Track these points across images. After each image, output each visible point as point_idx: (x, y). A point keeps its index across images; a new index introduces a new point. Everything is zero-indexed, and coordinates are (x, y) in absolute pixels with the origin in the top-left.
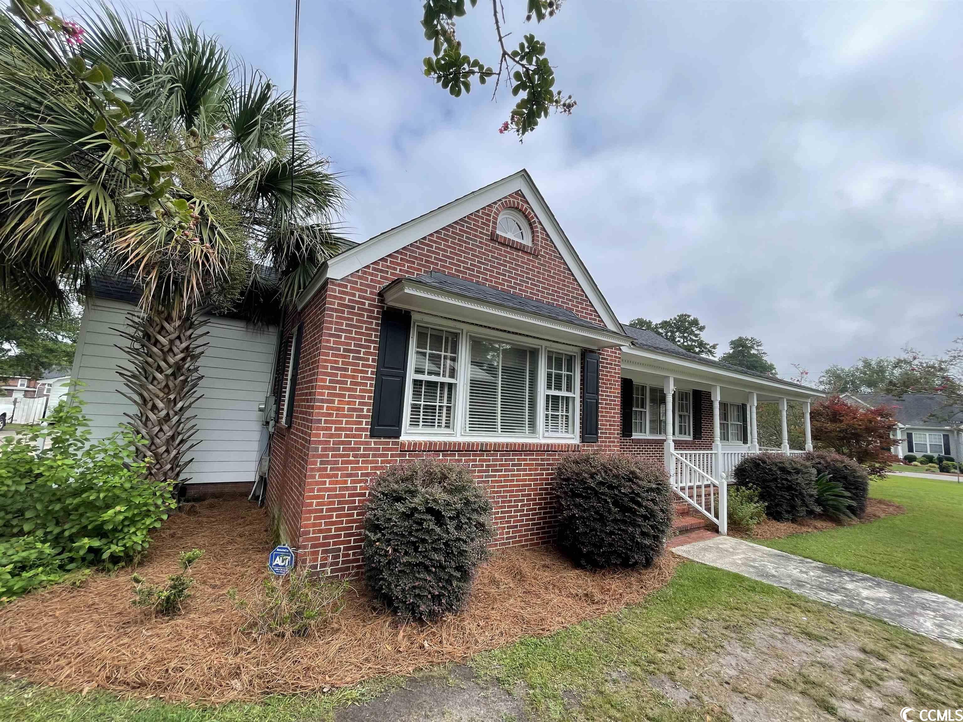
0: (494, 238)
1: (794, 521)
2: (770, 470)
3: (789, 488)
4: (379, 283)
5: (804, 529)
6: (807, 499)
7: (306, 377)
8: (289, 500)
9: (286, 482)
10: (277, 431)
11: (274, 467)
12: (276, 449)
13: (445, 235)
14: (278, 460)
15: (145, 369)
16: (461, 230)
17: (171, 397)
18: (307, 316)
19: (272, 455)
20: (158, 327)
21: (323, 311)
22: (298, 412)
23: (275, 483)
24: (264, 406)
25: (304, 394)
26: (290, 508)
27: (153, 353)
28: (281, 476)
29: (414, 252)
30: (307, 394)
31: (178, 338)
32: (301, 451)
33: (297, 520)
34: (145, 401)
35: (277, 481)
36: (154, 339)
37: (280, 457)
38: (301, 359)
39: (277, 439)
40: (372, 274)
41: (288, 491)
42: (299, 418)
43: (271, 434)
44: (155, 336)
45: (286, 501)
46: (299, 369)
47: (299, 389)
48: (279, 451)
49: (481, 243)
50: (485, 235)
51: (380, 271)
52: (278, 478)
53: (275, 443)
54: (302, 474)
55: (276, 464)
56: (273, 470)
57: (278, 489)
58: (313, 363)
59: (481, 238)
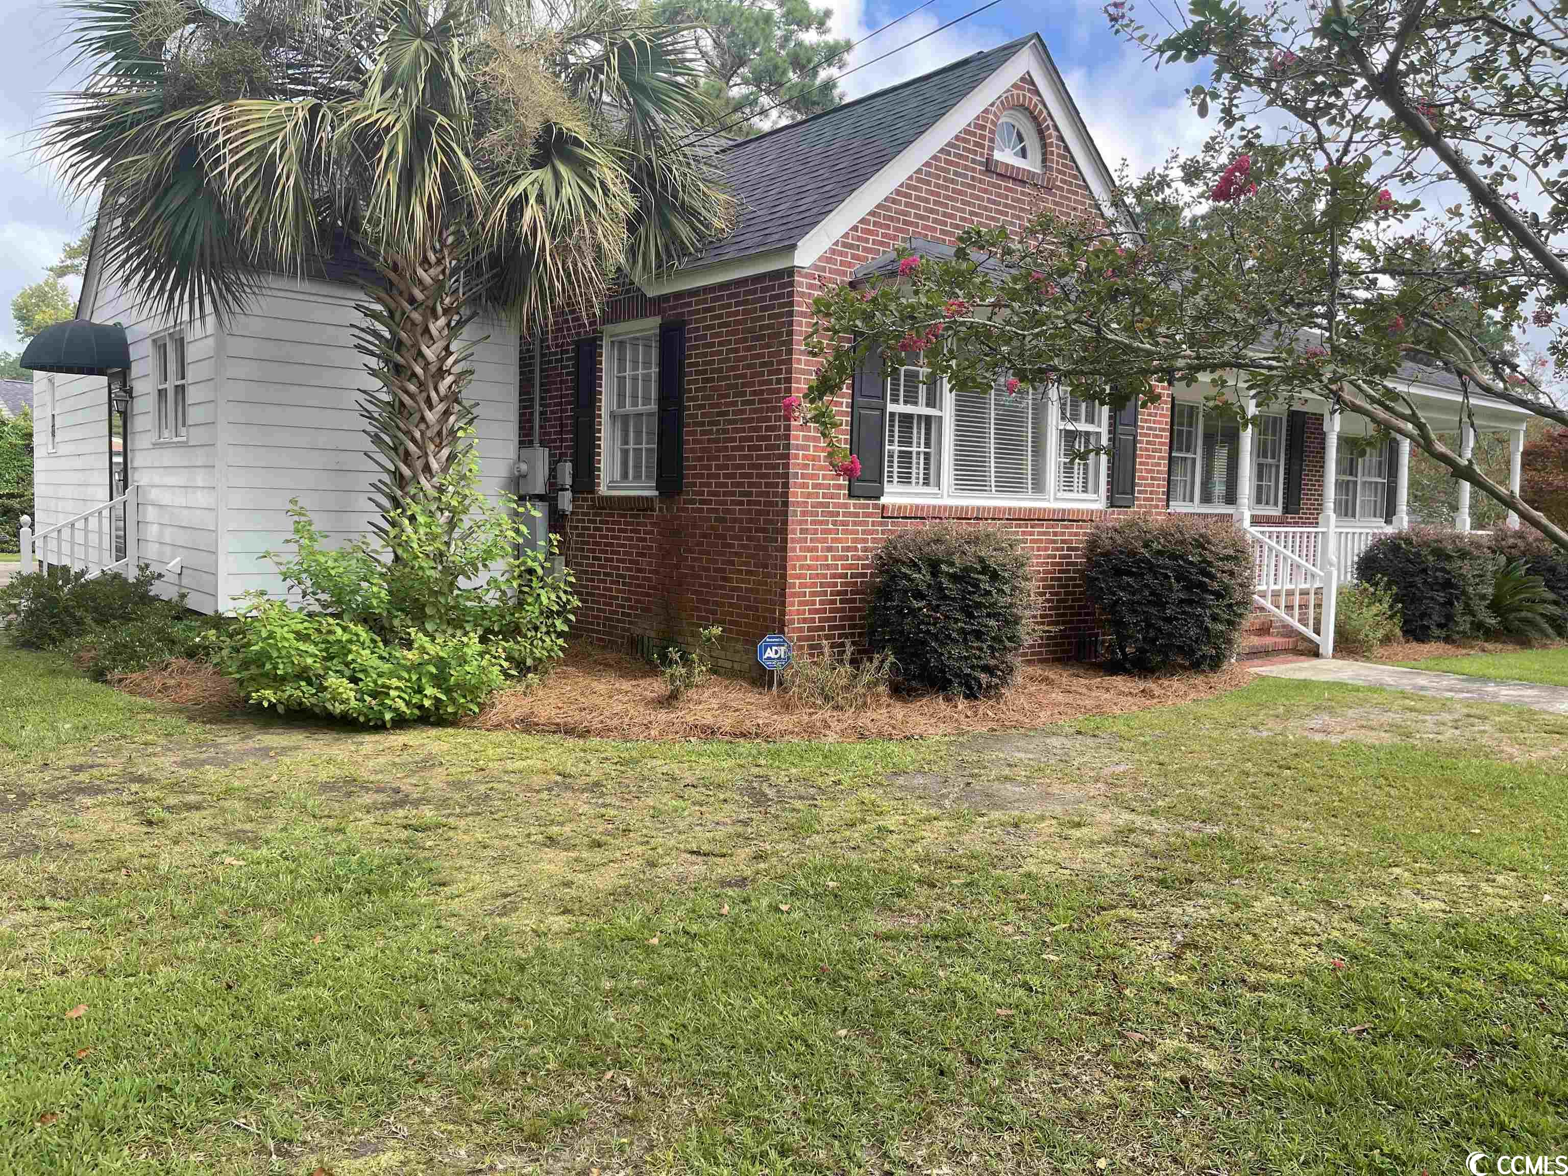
0: (990, 166)
6: (1475, 602)
7: (735, 413)
8: (716, 595)
9: (686, 575)
10: (593, 507)
11: (600, 566)
12: (601, 537)
13: (928, 174)
14: (618, 553)
15: (402, 404)
16: (947, 162)
17: (445, 452)
18: (697, 312)
19: (577, 549)
20: (419, 330)
21: (781, 315)
22: (709, 467)
23: (618, 591)
24: (524, 467)
25: (733, 440)
26: (722, 605)
27: (414, 374)
28: (656, 572)
29: (889, 209)
30: (750, 439)
31: (447, 348)
32: (750, 521)
33: (767, 610)
34: (407, 457)
35: (630, 585)
36: (414, 351)
37: (631, 546)
38: (692, 383)
39: (594, 522)
40: (841, 254)
41: (701, 585)
42: (718, 476)
43: (563, 516)
44: (416, 345)
45: (699, 601)
46: (691, 399)
47: (703, 433)
48: (618, 538)
49: (973, 178)
50: (980, 163)
51: (851, 246)
52: (637, 578)
53: (588, 529)
54: (765, 549)
55: (612, 560)
56: (593, 573)
57: (642, 594)
58: (762, 392)
59: (974, 170)
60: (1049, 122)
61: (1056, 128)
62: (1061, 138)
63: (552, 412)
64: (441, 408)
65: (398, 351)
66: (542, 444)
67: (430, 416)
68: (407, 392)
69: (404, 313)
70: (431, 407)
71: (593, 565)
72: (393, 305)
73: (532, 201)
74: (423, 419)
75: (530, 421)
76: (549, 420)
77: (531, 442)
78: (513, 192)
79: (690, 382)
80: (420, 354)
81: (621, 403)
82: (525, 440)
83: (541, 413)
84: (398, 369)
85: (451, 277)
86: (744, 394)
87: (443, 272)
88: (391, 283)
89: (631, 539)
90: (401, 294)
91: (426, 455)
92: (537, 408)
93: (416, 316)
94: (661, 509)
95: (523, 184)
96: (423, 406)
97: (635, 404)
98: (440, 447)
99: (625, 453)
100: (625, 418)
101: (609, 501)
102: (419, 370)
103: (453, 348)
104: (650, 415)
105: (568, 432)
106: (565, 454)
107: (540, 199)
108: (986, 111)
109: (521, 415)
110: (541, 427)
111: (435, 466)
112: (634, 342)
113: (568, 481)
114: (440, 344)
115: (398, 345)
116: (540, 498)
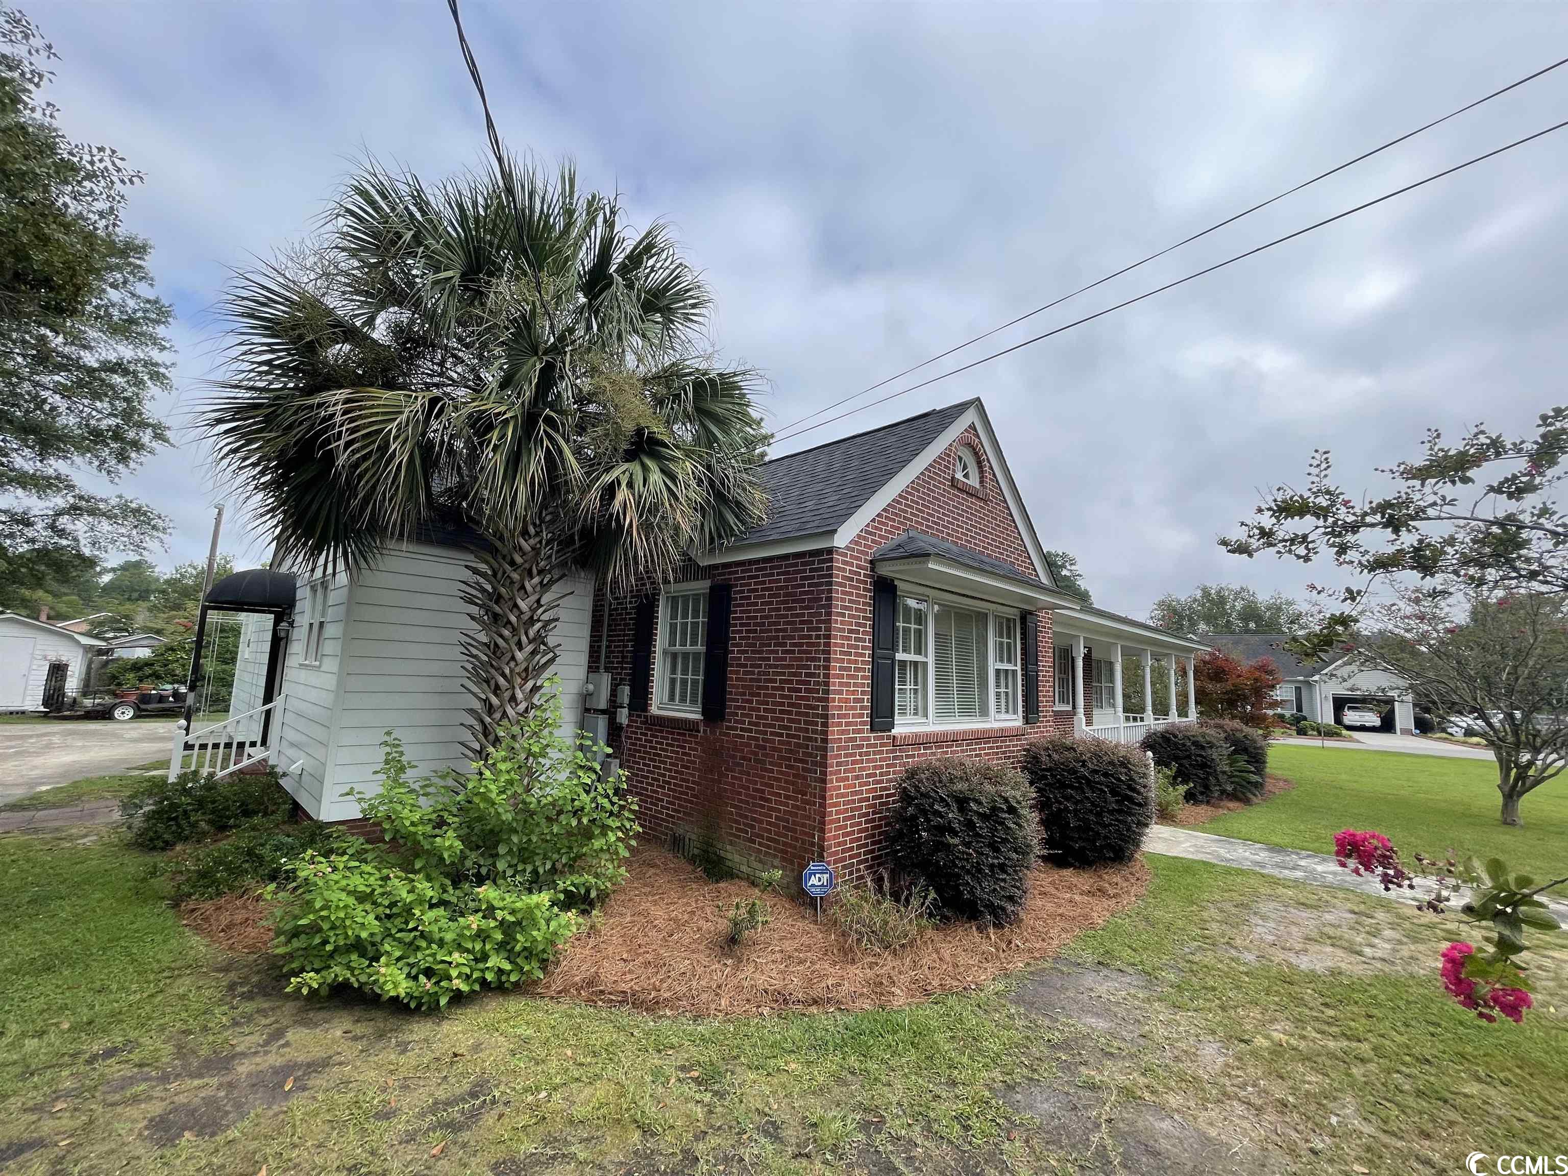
0: (953, 482)
1: (1208, 803)
2: (1184, 745)
3: (1203, 766)
4: (870, 547)
5: (1221, 811)
6: (1220, 777)
7: (775, 659)
8: (756, 812)
9: (725, 790)
10: (645, 723)
11: (648, 772)
12: (651, 747)
13: (918, 484)
14: (665, 763)
15: (496, 645)
16: (929, 477)
17: (530, 684)
18: (743, 578)
19: (630, 755)
20: (517, 586)
21: (821, 584)
22: (751, 702)
23: (664, 794)
24: (591, 687)
25: (775, 681)
26: (761, 822)
27: (509, 622)
28: (698, 784)
29: (895, 508)
30: (791, 682)
31: (538, 601)
32: (790, 751)
33: (805, 834)
34: (497, 690)
35: (674, 791)
36: (510, 603)
37: (676, 759)
38: (737, 633)
39: (646, 735)
40: (865, 539)
41: (741, 801)
42: (759, 710)
43: (620, 728)
44: (512, 599)
45: (738, 815)
46: (734, 645)
47: (745, 673)
48: (666, 750)
49: (944, 490)
50: (947, 480)
51: (870, 533)
52: (681, 786)
53: (640, 740)
54: (805, 778)
55: (659, 768)
56: (642, 776)
57: (686, 801)
58: (801, 645)
59: (944, 484)
60: (985, 456)
61: (989, 461)
62: (991, 468)
63: (616, 647)
64: (529, 648)
65: (497, 602)
66: (607, 670)
67: (519, 655)
68: (501, 636)
69: (504, 572)
70: (521, 648)
71: (643, 770)
72: (496, 566)
73: (624, 486)
74: (513, 658)
75: (599, 652)
76: (613, 652)
77: (598, 668)
78: (607, 478)
79: (734, 632)
80: (516, 606)
81: (672, 643)
82: (593, 667)
83: (607, 647)
84: (496, 617)
85: (547, 545)
86: (785, 644)
87: (540, 542)
88: (497, 550)
89: (677, 753)
90: (504, 558)
91: (514, 687)
92: (604, 643)
93: (515, 576)
94: (705, 731)
95: (615, 473)
96: (515, 648)
97: (683, 644)
98: (526, 680)
99: (673, 682)
100: (674, 656)
101: (661, 722)
102: (513, 619)
103: (542, 602)
104: (696, 655)
105: (627, 663)
106: (625, 680)
107: (630, 485)
108: (951, 445)
109: (591, 646)
110: (606, 657)
111: (520, 695)
112: (686, 599)
113: (626, 701)
114: (533, 598)
115: (499, 599)
116: (603, 712)
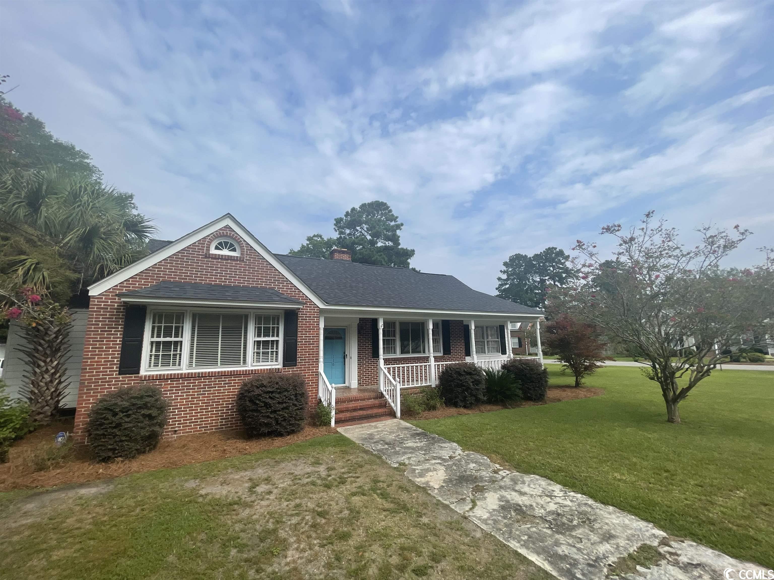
0: (207, 256)
13: (171, 260)
16: (182, 256)
29: (148, 273)
49: (198, 260)
50: (201, 255)
60: (241, 239)
61: (245, 241)
108: (203, 239)
